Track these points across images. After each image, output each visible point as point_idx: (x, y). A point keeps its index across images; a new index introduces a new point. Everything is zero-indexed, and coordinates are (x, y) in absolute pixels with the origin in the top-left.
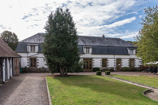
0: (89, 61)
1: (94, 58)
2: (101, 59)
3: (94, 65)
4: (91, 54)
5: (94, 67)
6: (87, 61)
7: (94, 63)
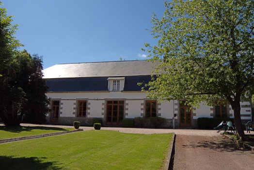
0: (118, 105)
1: (128, 100)
2: (143, 102)
3: (127, 114)
4: (122, 91)
5: (126, 117)
6: (114, 106)
7: (127, 109)
